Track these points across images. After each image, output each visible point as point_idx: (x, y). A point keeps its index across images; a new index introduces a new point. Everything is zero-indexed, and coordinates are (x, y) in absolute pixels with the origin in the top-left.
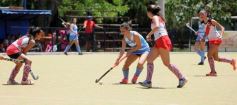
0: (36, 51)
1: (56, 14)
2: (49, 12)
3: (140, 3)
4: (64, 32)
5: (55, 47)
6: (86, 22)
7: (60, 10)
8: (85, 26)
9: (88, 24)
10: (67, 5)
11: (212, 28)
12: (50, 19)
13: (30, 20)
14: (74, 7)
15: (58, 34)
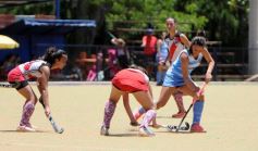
0: (74, 79)
1: (102, 26)
2: (92, 24)
3: (224, 11)
4: (114, 52)
5: (101, 74)
6: (145, 38)
7: (108, 20)
8: (144, 44)
9: (148, 41)
10: (119, 13)
11: (179, 45)
12: (94, 34)
13: (65, 35)
14: (128, 17)
15: (105, 56)
